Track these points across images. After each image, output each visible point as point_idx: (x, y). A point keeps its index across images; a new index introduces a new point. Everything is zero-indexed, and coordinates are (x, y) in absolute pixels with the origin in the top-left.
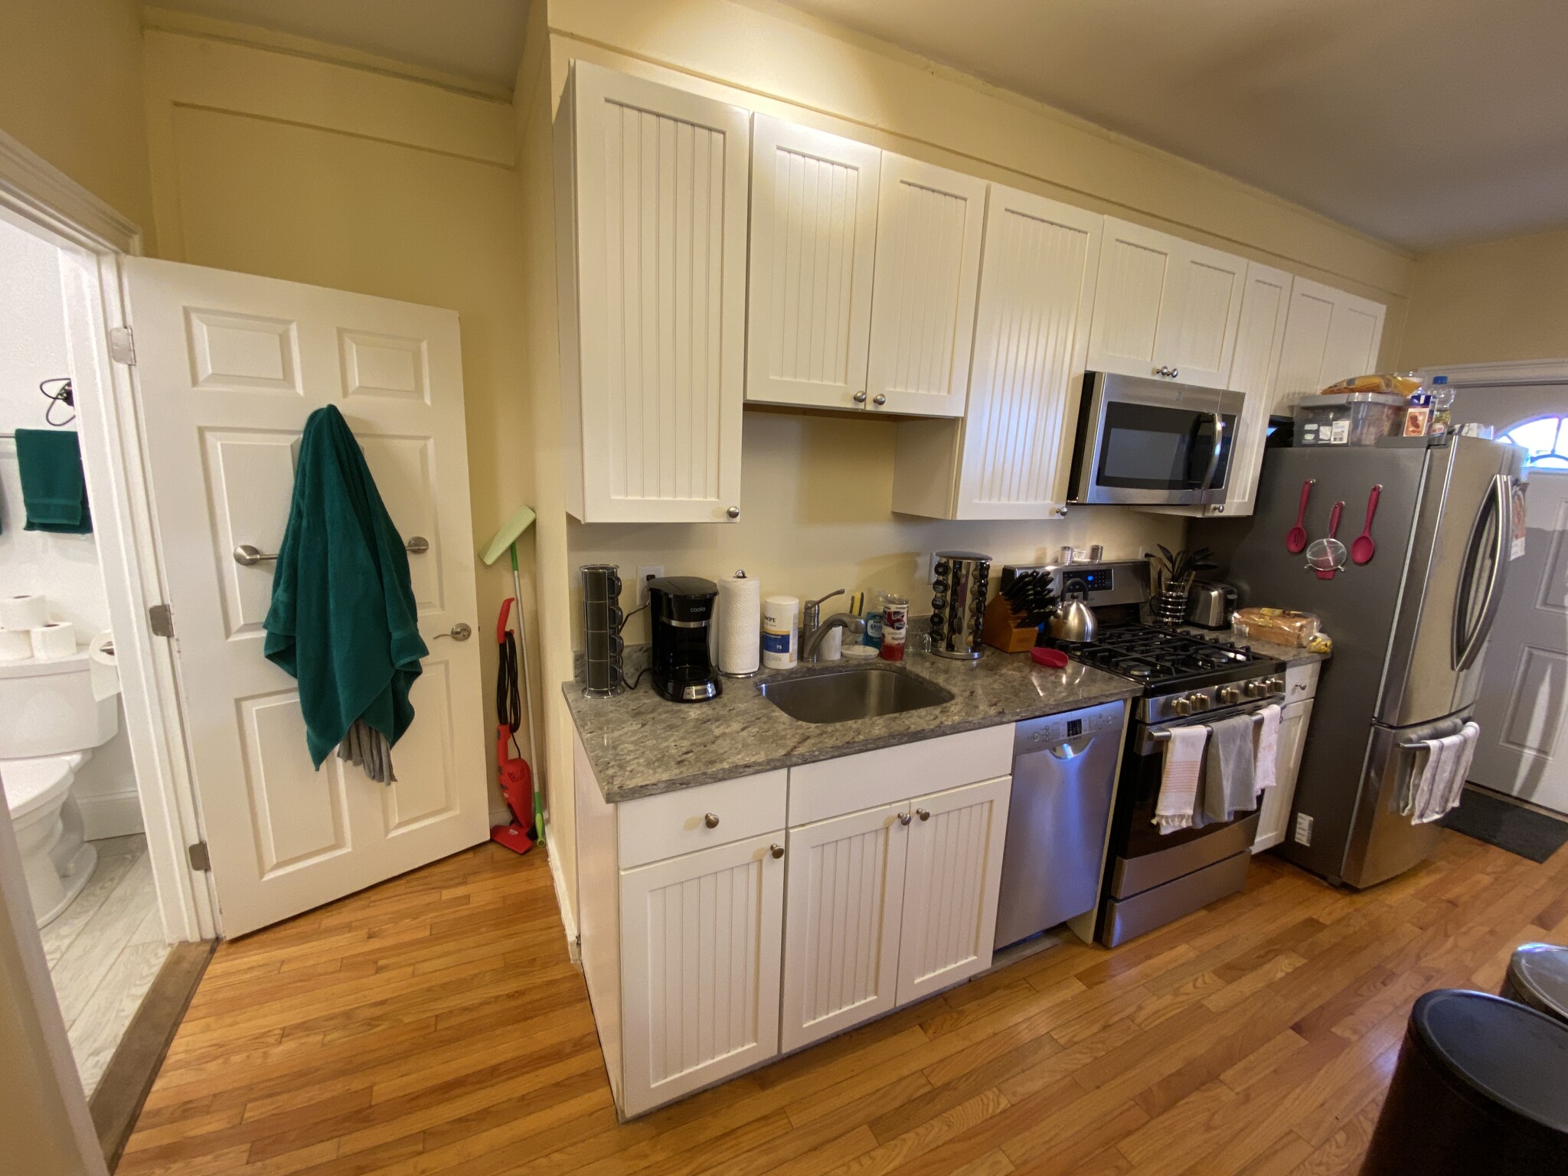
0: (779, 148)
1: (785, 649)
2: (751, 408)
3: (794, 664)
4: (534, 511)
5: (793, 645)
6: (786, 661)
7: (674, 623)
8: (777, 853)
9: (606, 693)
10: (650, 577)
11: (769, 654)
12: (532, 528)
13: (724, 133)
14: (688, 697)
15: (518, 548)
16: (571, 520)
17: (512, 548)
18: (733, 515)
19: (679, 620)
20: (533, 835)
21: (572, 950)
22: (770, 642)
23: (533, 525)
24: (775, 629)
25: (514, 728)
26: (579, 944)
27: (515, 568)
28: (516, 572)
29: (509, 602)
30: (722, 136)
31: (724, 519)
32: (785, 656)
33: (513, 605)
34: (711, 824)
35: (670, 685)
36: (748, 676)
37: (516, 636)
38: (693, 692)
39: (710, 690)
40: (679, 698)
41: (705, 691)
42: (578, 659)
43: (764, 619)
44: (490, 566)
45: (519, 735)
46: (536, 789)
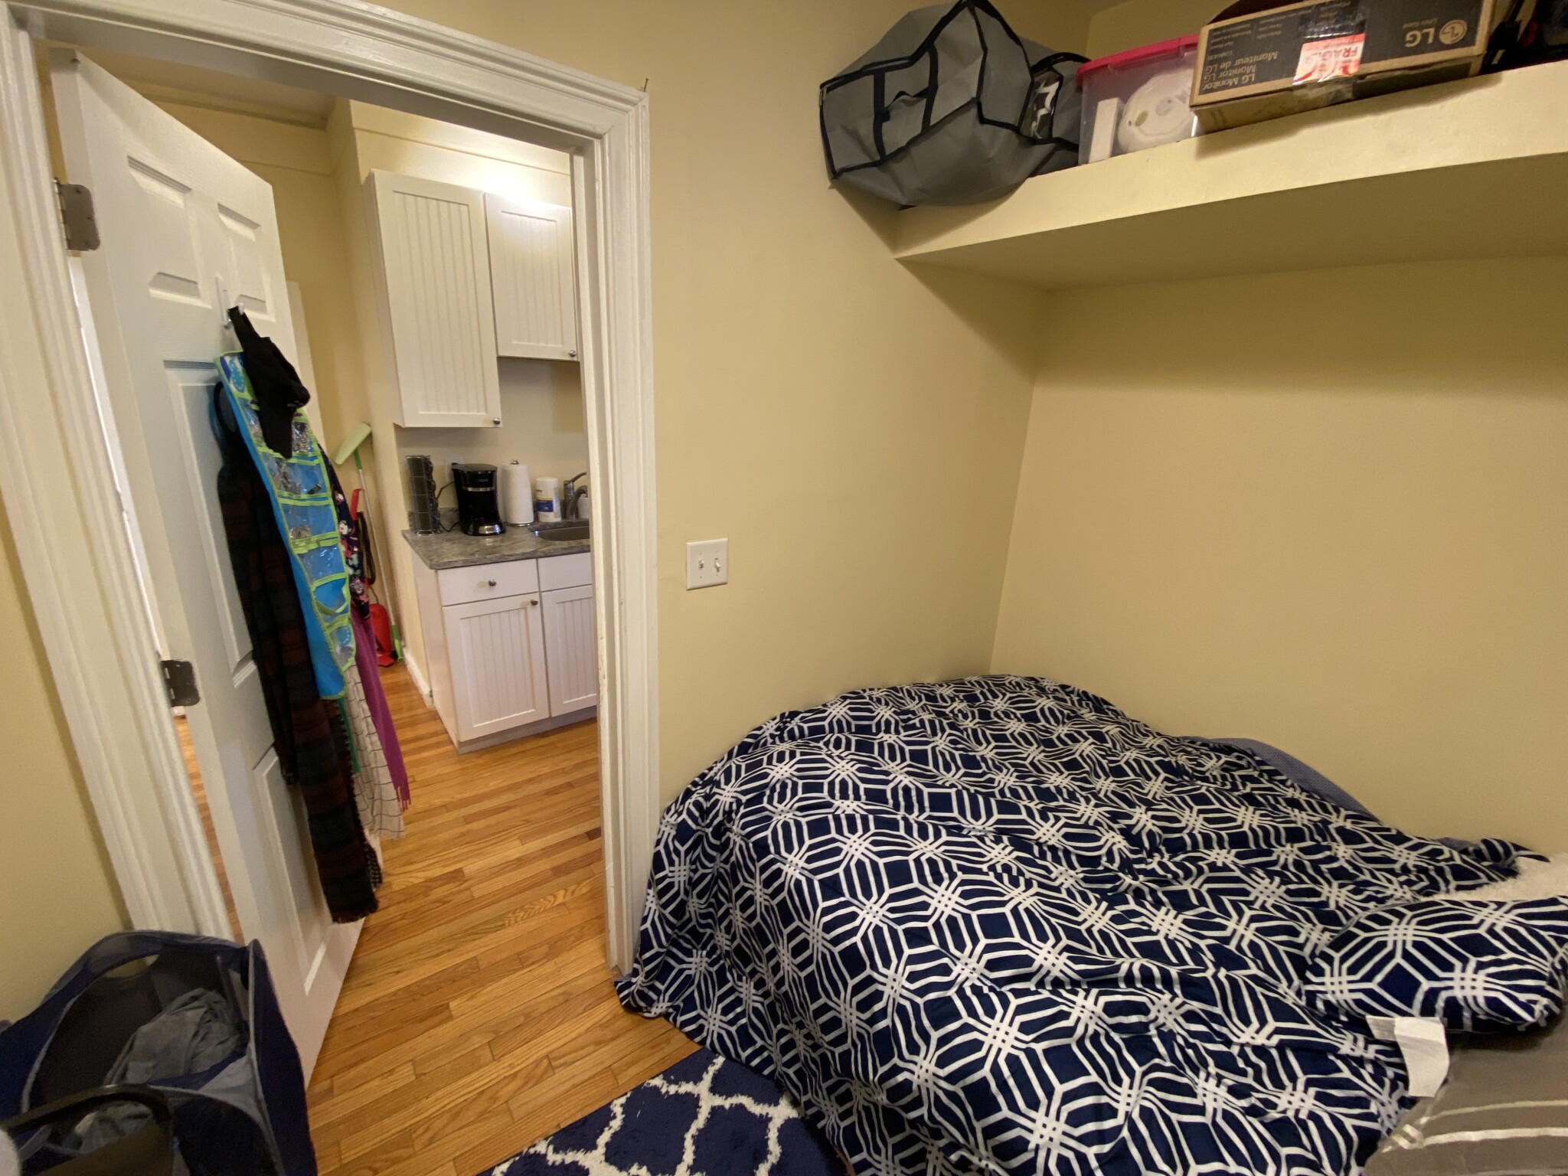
0: (503, 212)
1: (551, 510)
2: (502, 360)
3: (559, 519)
4: (369, 425)
5: (556, 506)
6: (553, 517)
7: (470, 489)
8: (534, 603)
9: (430, 533)
10: (453, 464)
11: (541, 514)
12: (370, 438)
13: (467, 205)
14: (481, 532)
15: (360, 452)
16: (397, 427)
17: (356, 453)
18: (497, 423)
19: (473, 487)
20: (394, 655)
21: (427, 701)
22: (540, 506)
23: (370, 437)
24: (544, 496)
25: (371, 581)
26: (431, 696)
27: (359, 466)
28: (361, 471)
29: (357, 491)
30: (466, 207)
31: (492, 425)
32: (551, 514)
33: (361, 493)
34: (492, 584)
35: (471, 526)
36: (526, 525)
37: (365, 516)
38: (486, 529)
39: (497, 529)
40: (476, 534)
41: (493, 529)
42: (411, 515)
43: (535, 491)
44: (341, 465)
45: (376, 585)
46: (393, 623)
